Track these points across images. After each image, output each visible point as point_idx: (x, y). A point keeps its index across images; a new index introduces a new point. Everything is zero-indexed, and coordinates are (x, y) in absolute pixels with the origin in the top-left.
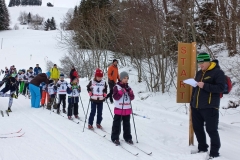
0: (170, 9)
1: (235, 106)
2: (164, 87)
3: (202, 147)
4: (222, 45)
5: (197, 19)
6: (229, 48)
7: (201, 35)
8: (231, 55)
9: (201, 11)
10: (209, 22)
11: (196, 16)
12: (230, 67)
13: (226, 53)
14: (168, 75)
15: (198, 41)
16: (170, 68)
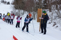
0: (37, 1)
1: (50, 23)
2: (34, 19)
3: (42, 32)
4: (48, 9)
5: (43, 4)
6: (50, 10)
7: (44, 7)
8: (50, 12)
9: (44, 2)
10: (45, 4)
11: (42, 3)
12: (49, 15)
13: (49, 11)
14: (36, 16)
15: (43, 8)
16: (36, 14)
